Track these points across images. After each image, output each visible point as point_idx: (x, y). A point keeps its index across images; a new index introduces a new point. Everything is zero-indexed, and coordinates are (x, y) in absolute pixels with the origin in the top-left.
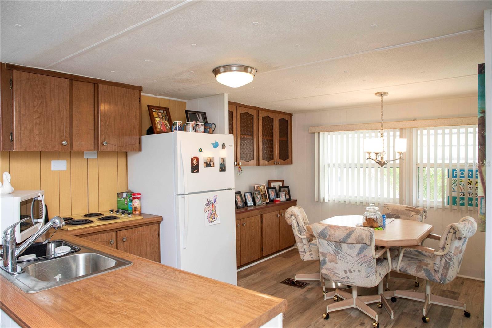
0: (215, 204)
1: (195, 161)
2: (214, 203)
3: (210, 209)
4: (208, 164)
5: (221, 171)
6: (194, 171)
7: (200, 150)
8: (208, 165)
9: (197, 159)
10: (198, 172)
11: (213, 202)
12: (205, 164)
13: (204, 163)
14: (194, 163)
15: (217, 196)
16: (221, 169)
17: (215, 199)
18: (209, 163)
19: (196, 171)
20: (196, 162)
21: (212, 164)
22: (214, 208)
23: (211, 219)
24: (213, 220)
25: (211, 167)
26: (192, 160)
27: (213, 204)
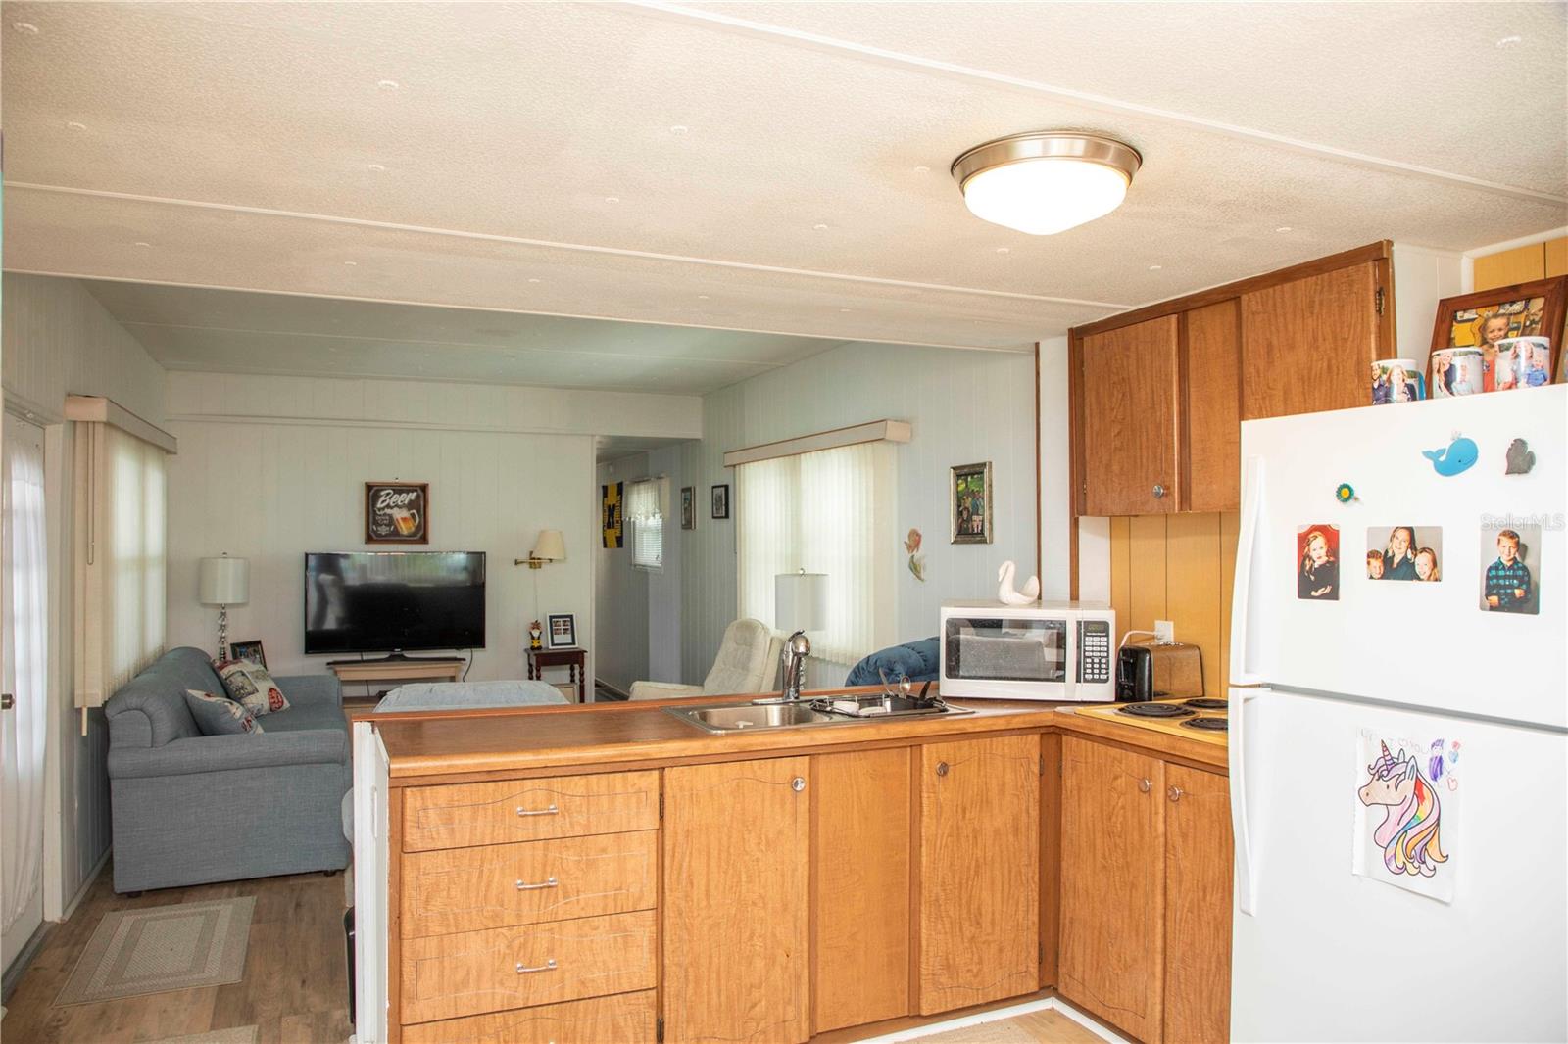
0: (1440, 786)
1: (1318, 549)
2: (1435, 778)
3: (1394, 797)
4: (1396, 561)
5: (1492, 608)
6: (1314, 593)
7: (1346, 493)
8: (1394, 569)
9: (1331, 535)
10: (1333, 595)
11: (1426, 774)
12: (1377, 564)
13: (1372, 555)
14: (1314, 555)
15: (1456, 745)
16: (1494, 599)
17: (1440, 760)
18: (1405, 559)
19: (1320, 592)
20: (1323, 552)
21: (1422, 563)
22: (1427, 804)
23: (1401, 859)
24: (1409, 866)
25: (1419, 579)
26: (1304, 540)
27: (1419, 785)
